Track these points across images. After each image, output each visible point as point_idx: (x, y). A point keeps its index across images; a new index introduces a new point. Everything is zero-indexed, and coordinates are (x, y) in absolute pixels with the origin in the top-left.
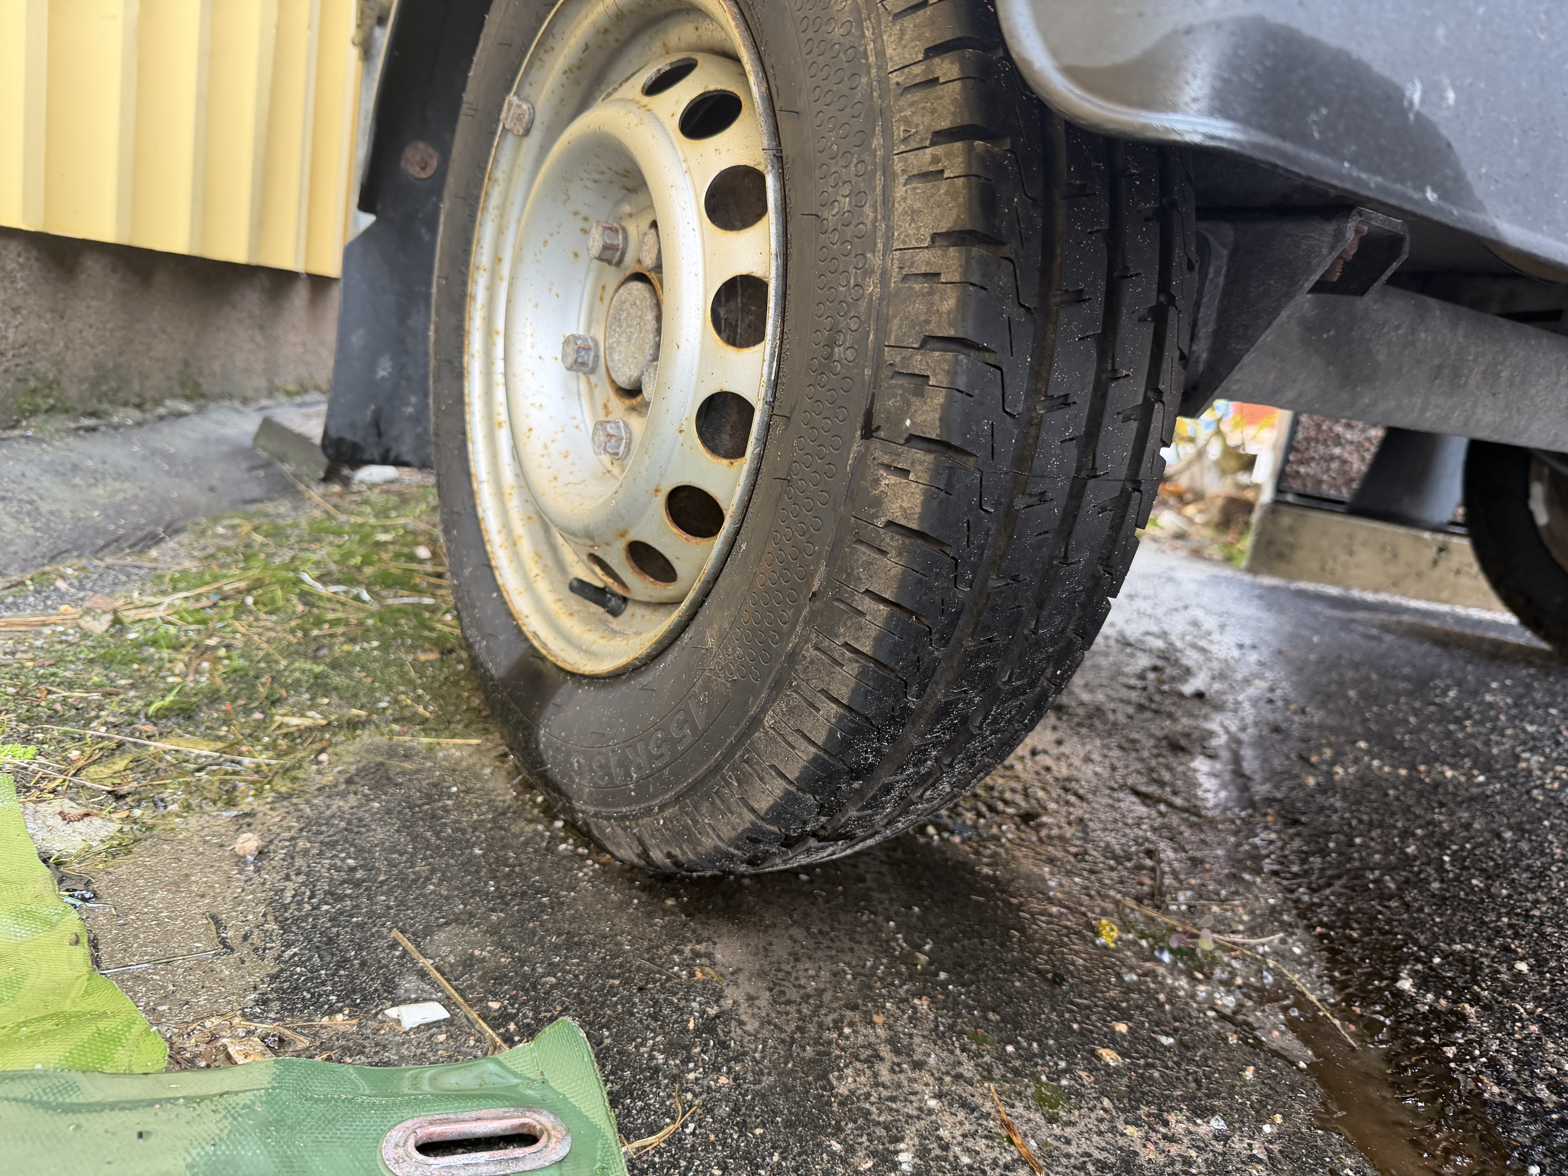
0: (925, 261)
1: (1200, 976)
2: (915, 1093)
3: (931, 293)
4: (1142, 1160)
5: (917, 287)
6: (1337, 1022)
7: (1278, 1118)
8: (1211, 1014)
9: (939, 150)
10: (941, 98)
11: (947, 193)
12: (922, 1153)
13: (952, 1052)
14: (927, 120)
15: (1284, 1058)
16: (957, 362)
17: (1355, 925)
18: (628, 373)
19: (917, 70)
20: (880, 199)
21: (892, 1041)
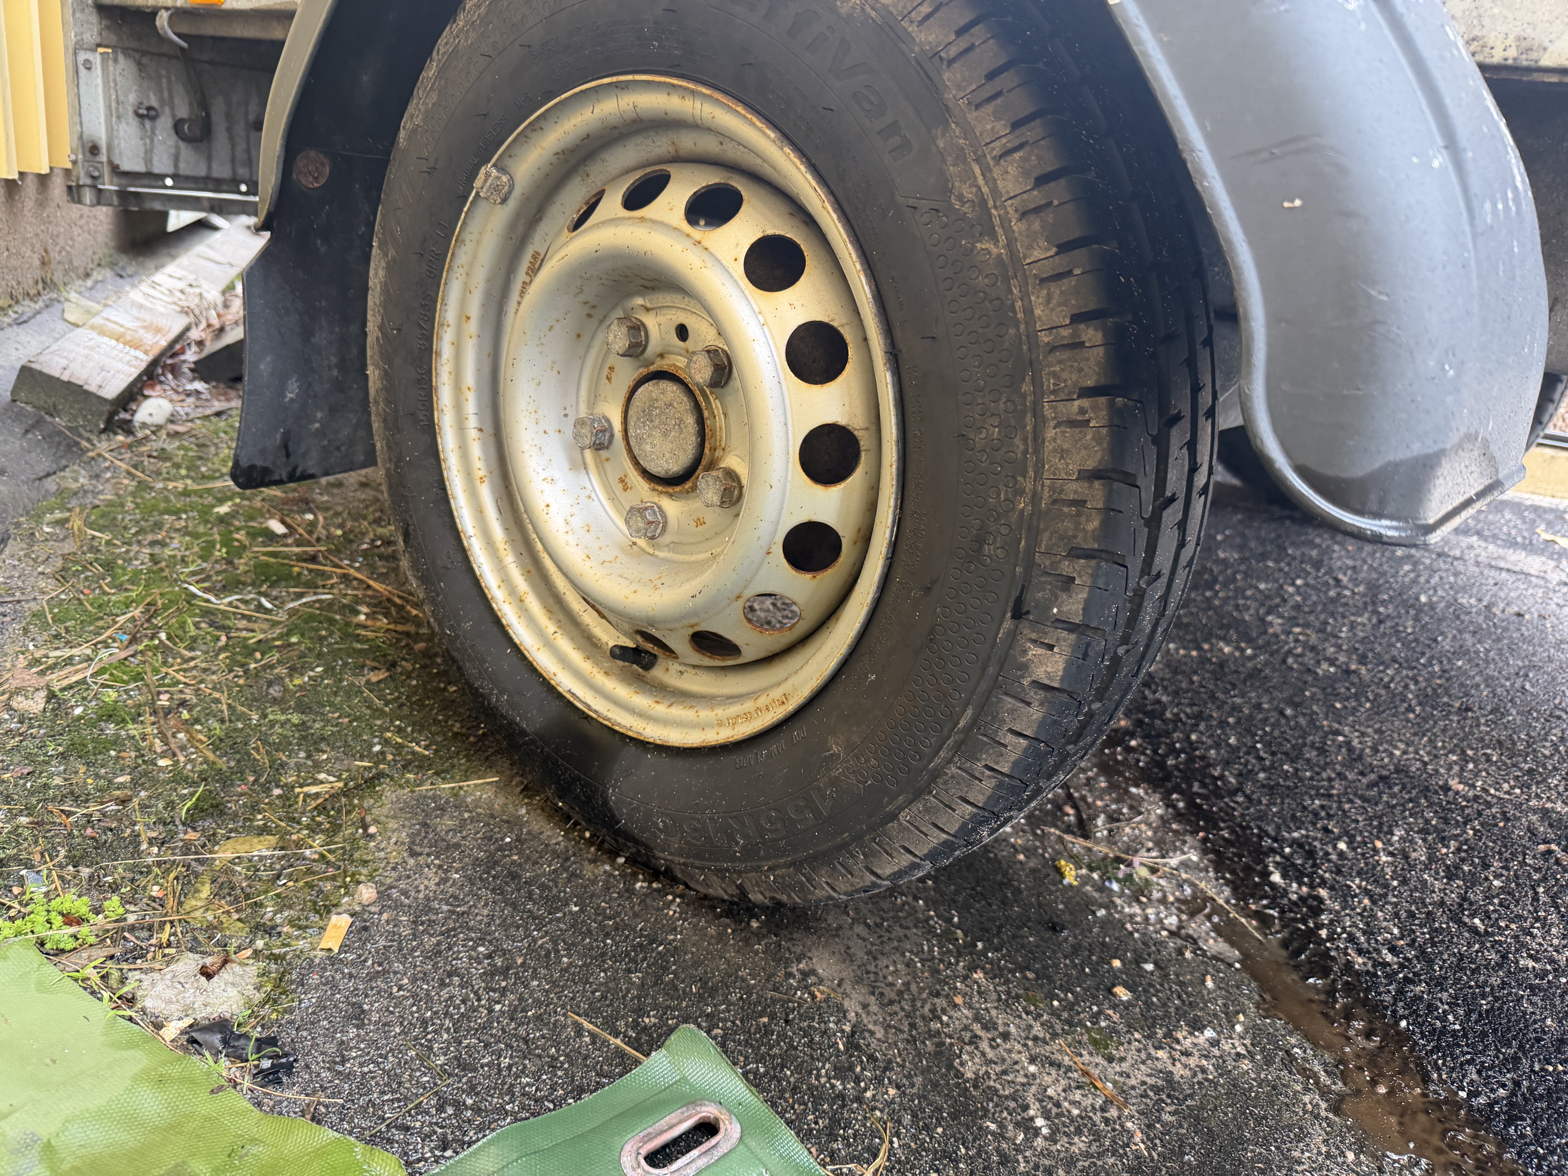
0: (1074, 489)
1: (1144, 899)
2: (1016, 1063)
3: (1079, 514)
4: (1177, 1078)
5: (1066, 510)
6: (1243, 920)
7: (1241, 1017)
8: (1164, 933)
9: (1085, 403)
10: (1087, 359)
11: (1093, 439)
12: (1046, 1115)
13: (1020, 1017)
14: (1074, 377)
15: (1222, 961)
16: (1098, 567)
17: (1222, 825)
18: (666, 466)
19: (1065, 332)
20: (1030, 436)
21: (977, 1018)
